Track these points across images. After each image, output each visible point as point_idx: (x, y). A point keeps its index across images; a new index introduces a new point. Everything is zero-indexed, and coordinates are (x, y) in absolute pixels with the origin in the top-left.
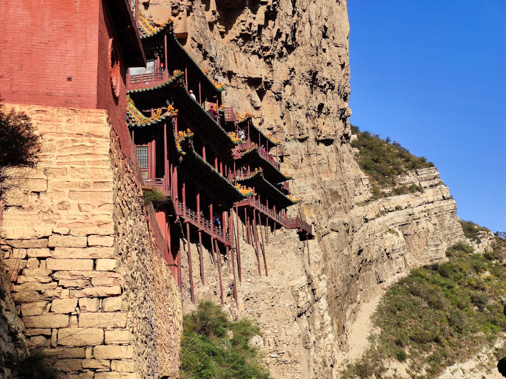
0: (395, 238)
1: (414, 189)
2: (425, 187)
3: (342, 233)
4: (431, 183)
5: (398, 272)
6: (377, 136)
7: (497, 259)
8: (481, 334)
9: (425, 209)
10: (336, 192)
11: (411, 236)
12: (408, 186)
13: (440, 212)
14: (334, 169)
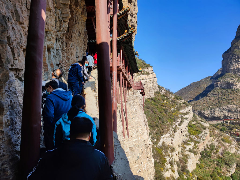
1: (147, 74)
4: (151, 72)
7: (166, 96)
8: (168, 123)
9: (150, 80)
12: (146, 72)
13: (153, 81)
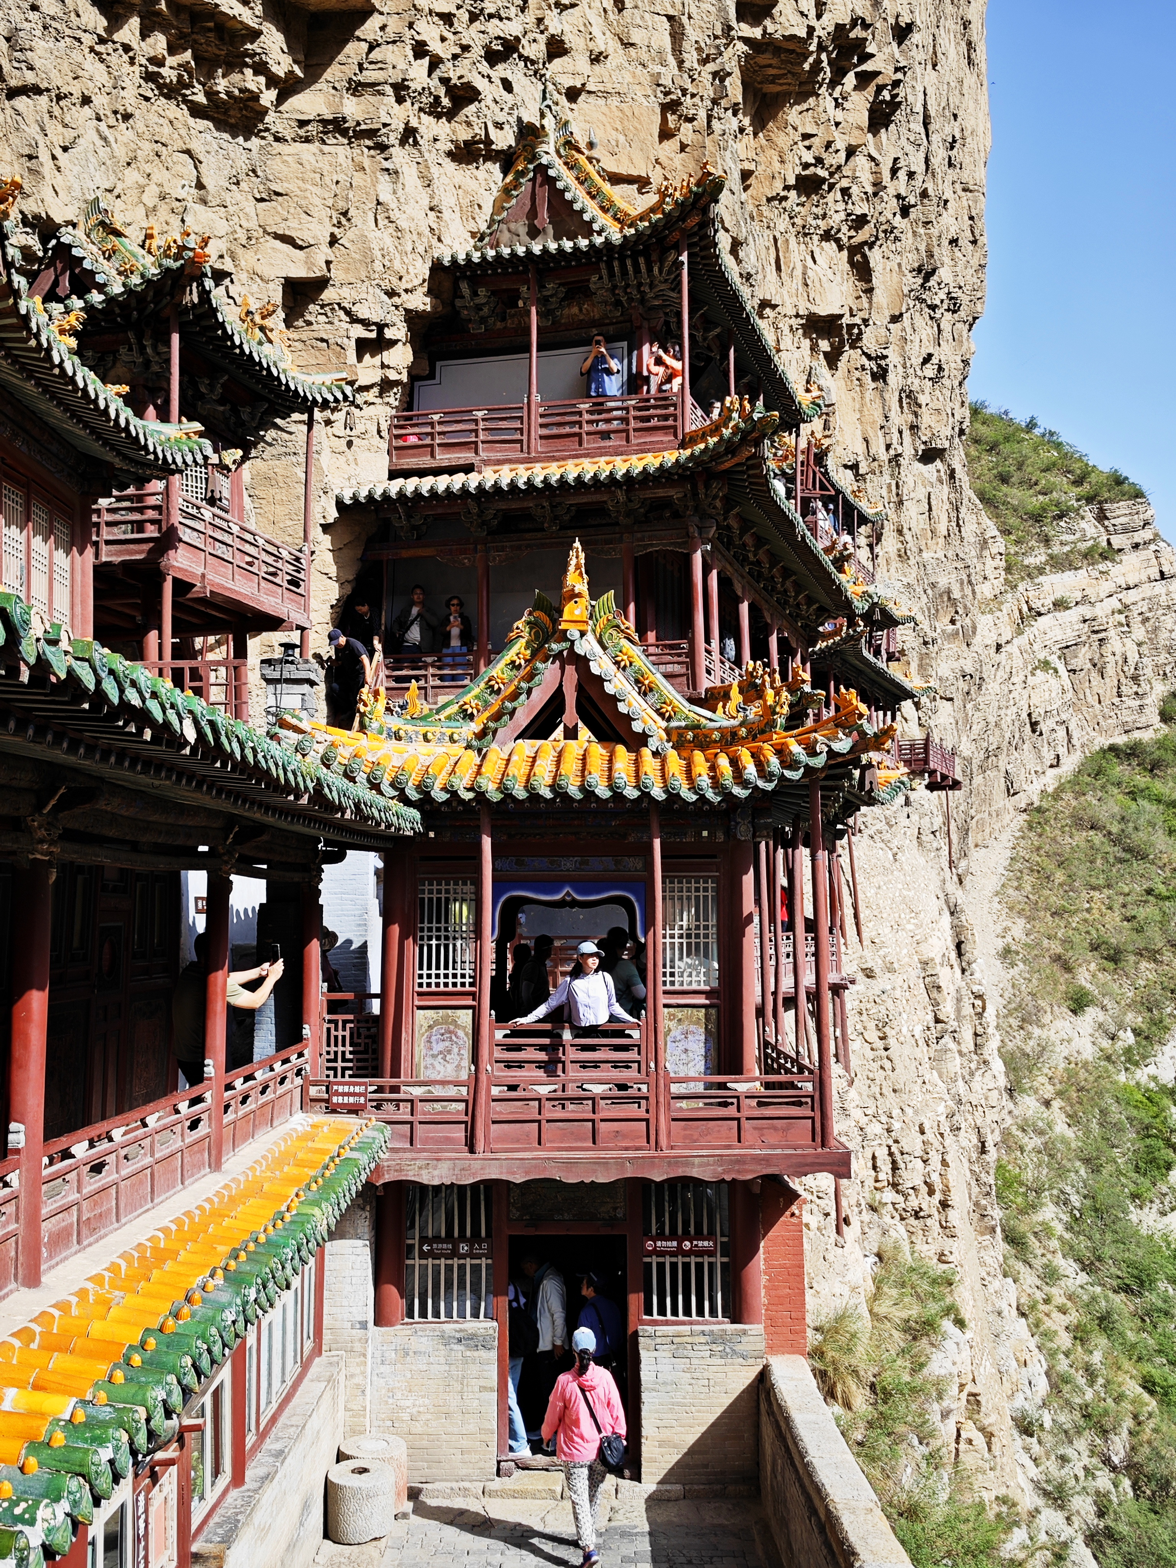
0: (1053, 681)
1: (1098, 556)
2: (1120, 550)
3: (958, 702)
4: (1136, 540)
5: (1052, 766)
6: (1006, 413)
9: (1119, 606)
10: (949, 592)
11: (1082, 674)
12: (1083, 548)
13: (1150, 610)
14: (942, 529)
